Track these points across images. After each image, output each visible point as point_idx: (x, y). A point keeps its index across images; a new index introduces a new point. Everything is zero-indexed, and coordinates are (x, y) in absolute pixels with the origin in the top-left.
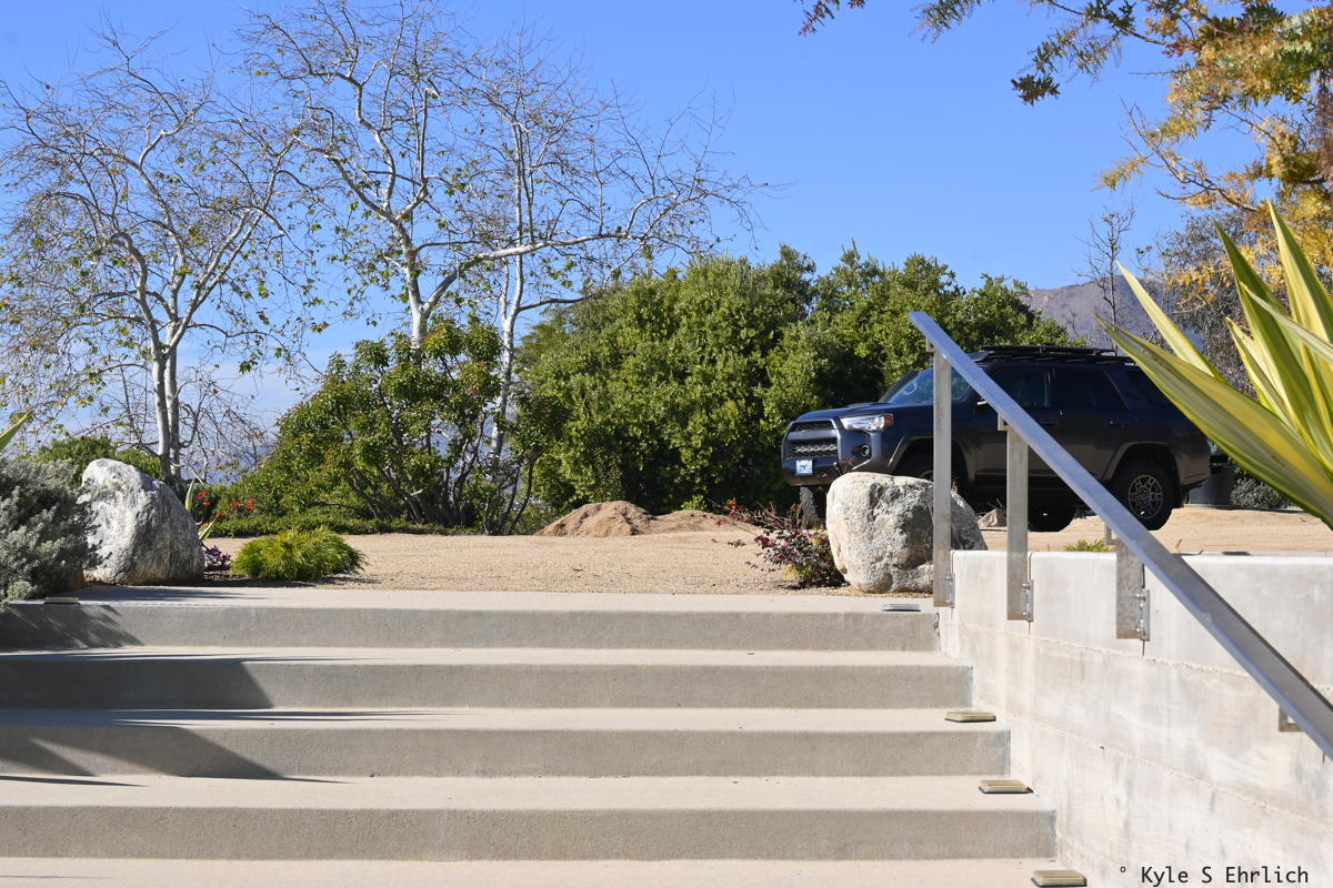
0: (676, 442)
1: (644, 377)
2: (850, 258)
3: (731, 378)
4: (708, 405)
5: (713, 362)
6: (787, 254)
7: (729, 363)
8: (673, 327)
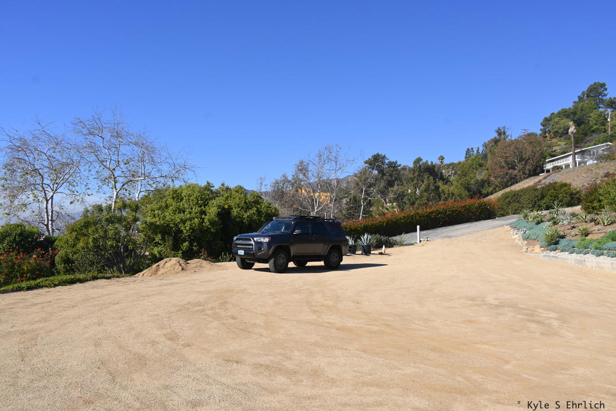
0: (182, 228)
1: (174, 212)
2: (223, 185)
3: (196, 213)
4: (190, 219)
5: (192, 208)
6: (208, 183)
7: (196, 209)
8: (182, 199)
